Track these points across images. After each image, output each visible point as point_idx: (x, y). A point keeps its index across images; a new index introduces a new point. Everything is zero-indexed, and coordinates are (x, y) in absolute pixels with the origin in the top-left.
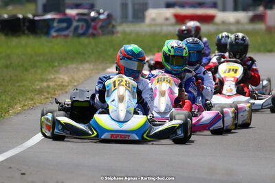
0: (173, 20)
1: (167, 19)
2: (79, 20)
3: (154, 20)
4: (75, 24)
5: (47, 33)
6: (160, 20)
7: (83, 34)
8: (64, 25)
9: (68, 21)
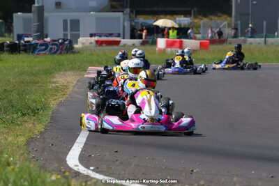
0: (94, 43)
1: (91, 43)
2: (52, 45)
3: (83, 44)
4: (50, 46)
5: (33, 52)
6: (87, 44)
7: (55, 53)
8: (44, 47)
9: (46, 45)
